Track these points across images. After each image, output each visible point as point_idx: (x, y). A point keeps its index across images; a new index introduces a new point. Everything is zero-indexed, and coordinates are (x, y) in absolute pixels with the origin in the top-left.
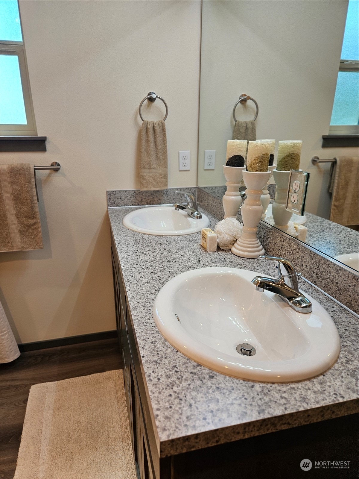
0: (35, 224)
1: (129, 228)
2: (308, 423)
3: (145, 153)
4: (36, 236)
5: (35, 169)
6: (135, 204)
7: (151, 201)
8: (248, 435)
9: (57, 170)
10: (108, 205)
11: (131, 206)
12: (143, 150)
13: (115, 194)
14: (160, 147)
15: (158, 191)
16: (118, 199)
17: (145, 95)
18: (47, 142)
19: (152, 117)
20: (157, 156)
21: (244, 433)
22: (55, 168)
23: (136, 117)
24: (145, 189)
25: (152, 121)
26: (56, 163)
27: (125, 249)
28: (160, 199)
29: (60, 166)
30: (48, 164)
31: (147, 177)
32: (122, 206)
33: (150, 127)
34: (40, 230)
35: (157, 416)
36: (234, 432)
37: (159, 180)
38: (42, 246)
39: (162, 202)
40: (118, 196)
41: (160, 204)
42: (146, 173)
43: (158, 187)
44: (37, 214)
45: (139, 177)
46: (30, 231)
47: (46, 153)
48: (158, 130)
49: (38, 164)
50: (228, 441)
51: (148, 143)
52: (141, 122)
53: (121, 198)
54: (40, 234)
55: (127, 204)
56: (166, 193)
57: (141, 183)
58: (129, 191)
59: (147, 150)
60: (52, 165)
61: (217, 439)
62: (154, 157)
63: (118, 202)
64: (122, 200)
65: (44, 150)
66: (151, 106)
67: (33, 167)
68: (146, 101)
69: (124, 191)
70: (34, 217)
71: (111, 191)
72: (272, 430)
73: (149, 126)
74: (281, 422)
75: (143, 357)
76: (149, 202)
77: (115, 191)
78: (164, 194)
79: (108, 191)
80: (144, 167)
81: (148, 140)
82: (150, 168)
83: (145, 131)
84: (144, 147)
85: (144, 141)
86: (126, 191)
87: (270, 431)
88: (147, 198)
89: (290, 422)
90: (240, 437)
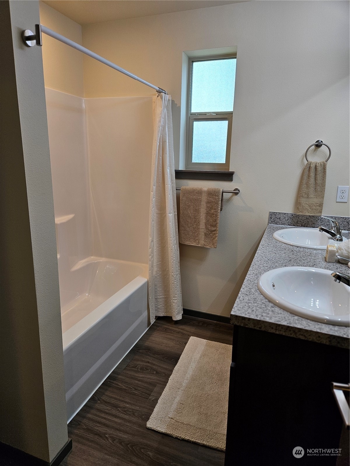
0: (215, 230)
1: (275, 238)
2: (319, 342)
3: (305, 185)
4: (214, 239)
5: (223, 192)
6: (291, 224)
7: (305, 224)
8: (278, 332)
9: (237, 194)
10: (269, 222)
11: (287, 225)
12: (304, 183)
13: (276, 215)
14: (319, 181)
15: (313, 216)
16: (277, 219)
17: (314, 142)
18: (234, 175)
19: (315, 159)
20: (316, 189)
21: (276, 330)
22: (236, 192)
23: (303, 159)
24: (301, 214)
25: (315, 161)
26: (237, 189)
27: (264, 249)
28: (314, 224)
29: (239, 192)
30: (232, 189)
31: (303, 204)
32: (280, 224)
33: (313, 166)
34: (217, 235)
35: (235, 308)
36: (270, 327)
37: (314, 207)
38: (216, 246)
39: (315, 226)
40: (277, 216)
41: (314, 227)
42: (303, 201)
43: (312, 213)
44: (218, 224)
45: (297, 204)
46: (211, 235)
47: (232, 182)
48: (319, 169)
49: (226, 189)
50: (266, 330)
51: (309, 178)
52: (306, 162)
53: (280, 219)
54: (217, 238)
55: (284, 224)
56: (320, 219)
57: (298, 208)
58: (288, 213)
59: (307, 184)
60: (234, 191)
61: (260, 326)
62: (312, 189)
63: (277, 221)
64: (281, 220)
65: (231, 180)
66: (317, 151)
67: (222, 191)
68: (313, 147)
69: (283, 213)
70: (215, 226)
71: (273, 212)
72: (293, 335)
73: (311, 166)
74: (300, 333)
75: (241, 291)
76: (303, 224)
77: (276, 213)
78: (319, 220)
79: (270, 212)
80: (302, 196)
81: (309, 176)
82: (308, 198)
83: (307, 169)
84: (304, 182)
85: (305, 177)
86: (285, 214)
87: (292, 336)
88: (303, 221)
89: (306, 336)
90: (273, 331)
